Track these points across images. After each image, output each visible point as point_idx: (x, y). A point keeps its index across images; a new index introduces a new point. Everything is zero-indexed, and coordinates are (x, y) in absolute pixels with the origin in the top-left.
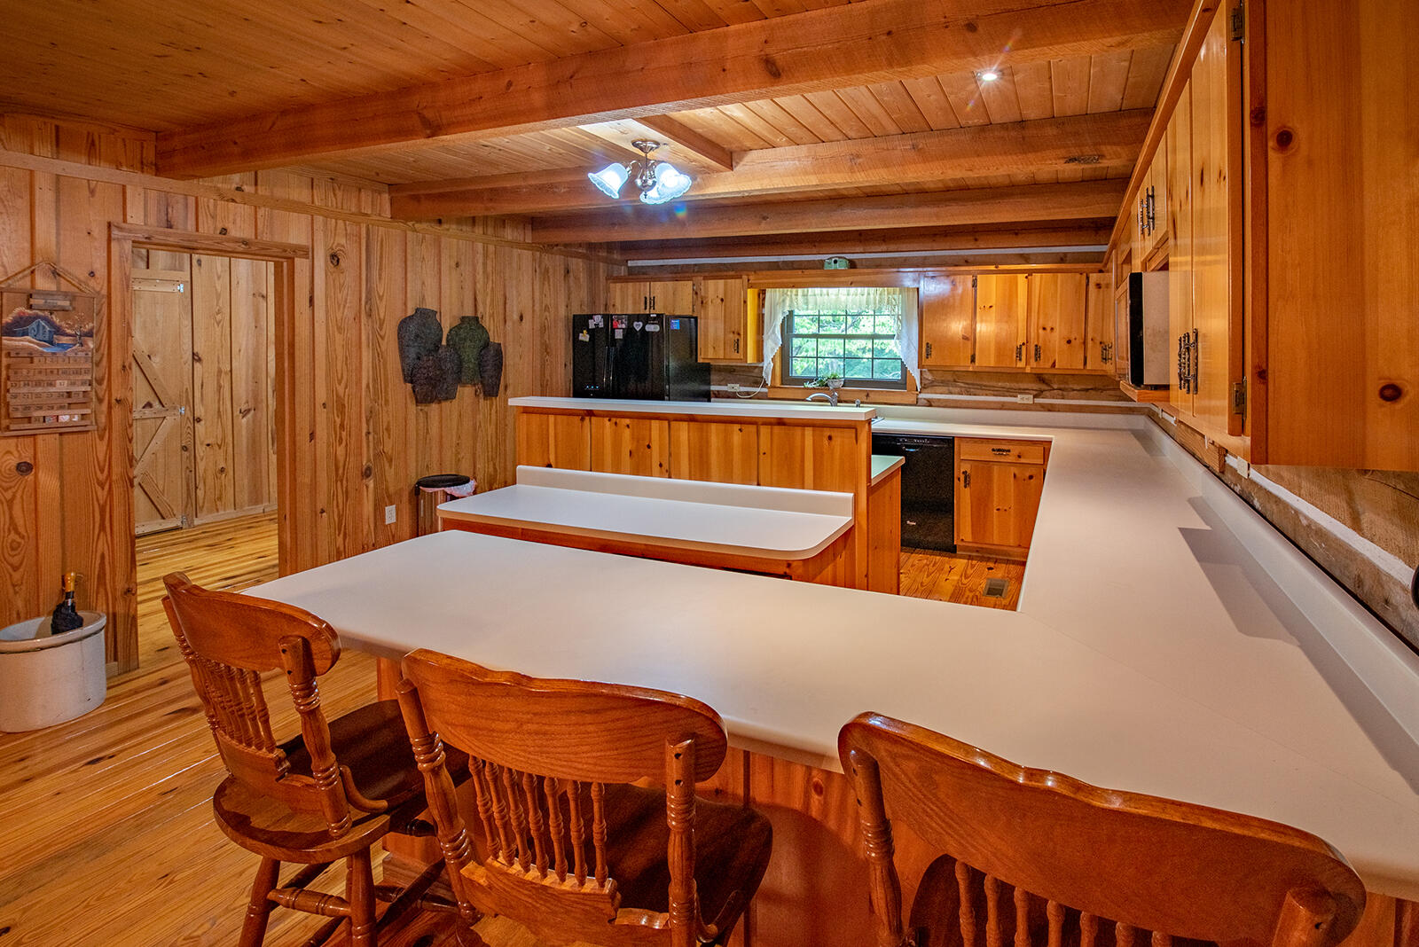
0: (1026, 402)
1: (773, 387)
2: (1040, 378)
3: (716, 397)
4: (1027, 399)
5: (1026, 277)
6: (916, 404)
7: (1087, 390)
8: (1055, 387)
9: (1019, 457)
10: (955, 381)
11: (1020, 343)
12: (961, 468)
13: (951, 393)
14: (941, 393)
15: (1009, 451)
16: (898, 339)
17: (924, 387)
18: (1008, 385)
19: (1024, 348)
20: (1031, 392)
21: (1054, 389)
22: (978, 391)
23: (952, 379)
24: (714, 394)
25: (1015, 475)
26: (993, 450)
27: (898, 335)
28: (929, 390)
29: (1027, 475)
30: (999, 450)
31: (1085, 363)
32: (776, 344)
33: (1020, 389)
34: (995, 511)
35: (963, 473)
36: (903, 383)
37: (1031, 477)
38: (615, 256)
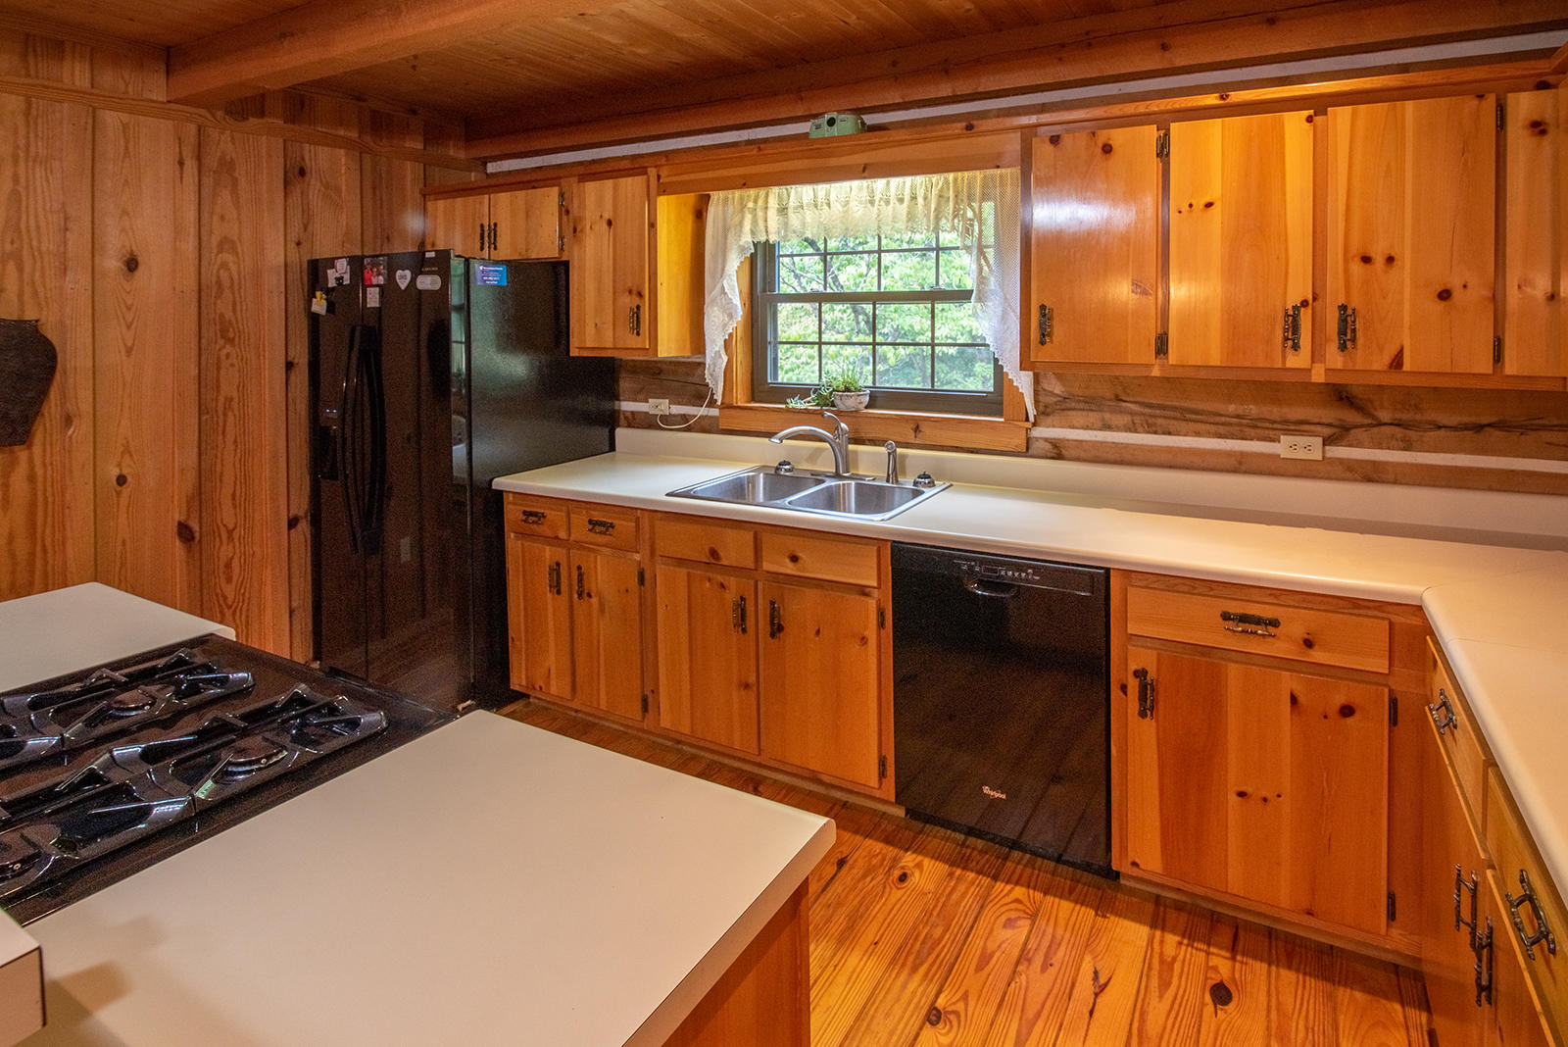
0: (1301, 455)
1: (726, 406)
2: (1340, 395)
3: (629, 426)
4: (1306, 448)
5: (1309, 119)
6: (1027, 451)
7: (1479, 428)
8: (1384, 415)
9: (1309, 644)
10: (1118, 399)
11: (1293, 299)
12: (1128, 659)
13: (1107, 427)
14: (1087, 428)
15: (1275, 623)
16: (980, 299)
17: (1044, 412)
18: (1253, 410)
19: (1305, 318)
20: (1319, 428)
21: (1381, 424)
22: (1173, 425)
23: (1109, 394)
24: (626, 418)
25: (1294, 700)
26: (1226, 617)
27: (979, 291)
28: (1055, 418)
29: (1339, 699)
30: (1243, 619)
31: (1498, 357)
32: (731, 316)
33: (1286, 422)
34: (1233, 798)
35: (1136, 673)
36: (991, 403)
37: (1347, 711)
38: (451, 153)
